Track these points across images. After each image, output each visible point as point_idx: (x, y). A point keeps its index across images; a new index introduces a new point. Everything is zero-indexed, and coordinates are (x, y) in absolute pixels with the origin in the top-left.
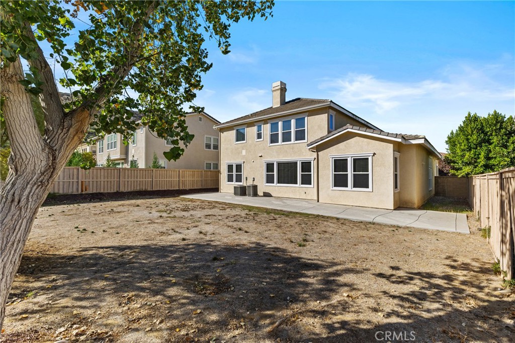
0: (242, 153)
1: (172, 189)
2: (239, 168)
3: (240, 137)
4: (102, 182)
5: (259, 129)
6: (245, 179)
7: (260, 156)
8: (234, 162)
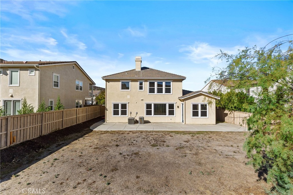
0: (127, 97)
1: (73, 125)
2: (124, 106)
3: (125, 87)
4: (28, 129)
5: (141, 84)
6: (129, 113)
7: (142, 100)
8: (120, 102)
